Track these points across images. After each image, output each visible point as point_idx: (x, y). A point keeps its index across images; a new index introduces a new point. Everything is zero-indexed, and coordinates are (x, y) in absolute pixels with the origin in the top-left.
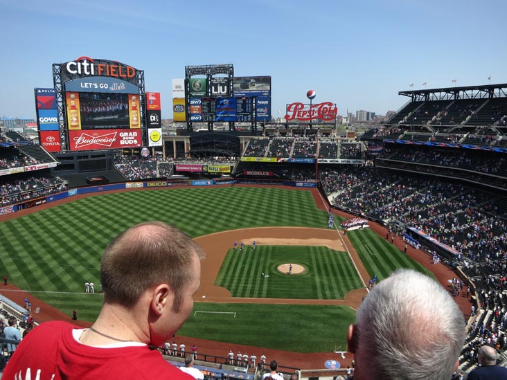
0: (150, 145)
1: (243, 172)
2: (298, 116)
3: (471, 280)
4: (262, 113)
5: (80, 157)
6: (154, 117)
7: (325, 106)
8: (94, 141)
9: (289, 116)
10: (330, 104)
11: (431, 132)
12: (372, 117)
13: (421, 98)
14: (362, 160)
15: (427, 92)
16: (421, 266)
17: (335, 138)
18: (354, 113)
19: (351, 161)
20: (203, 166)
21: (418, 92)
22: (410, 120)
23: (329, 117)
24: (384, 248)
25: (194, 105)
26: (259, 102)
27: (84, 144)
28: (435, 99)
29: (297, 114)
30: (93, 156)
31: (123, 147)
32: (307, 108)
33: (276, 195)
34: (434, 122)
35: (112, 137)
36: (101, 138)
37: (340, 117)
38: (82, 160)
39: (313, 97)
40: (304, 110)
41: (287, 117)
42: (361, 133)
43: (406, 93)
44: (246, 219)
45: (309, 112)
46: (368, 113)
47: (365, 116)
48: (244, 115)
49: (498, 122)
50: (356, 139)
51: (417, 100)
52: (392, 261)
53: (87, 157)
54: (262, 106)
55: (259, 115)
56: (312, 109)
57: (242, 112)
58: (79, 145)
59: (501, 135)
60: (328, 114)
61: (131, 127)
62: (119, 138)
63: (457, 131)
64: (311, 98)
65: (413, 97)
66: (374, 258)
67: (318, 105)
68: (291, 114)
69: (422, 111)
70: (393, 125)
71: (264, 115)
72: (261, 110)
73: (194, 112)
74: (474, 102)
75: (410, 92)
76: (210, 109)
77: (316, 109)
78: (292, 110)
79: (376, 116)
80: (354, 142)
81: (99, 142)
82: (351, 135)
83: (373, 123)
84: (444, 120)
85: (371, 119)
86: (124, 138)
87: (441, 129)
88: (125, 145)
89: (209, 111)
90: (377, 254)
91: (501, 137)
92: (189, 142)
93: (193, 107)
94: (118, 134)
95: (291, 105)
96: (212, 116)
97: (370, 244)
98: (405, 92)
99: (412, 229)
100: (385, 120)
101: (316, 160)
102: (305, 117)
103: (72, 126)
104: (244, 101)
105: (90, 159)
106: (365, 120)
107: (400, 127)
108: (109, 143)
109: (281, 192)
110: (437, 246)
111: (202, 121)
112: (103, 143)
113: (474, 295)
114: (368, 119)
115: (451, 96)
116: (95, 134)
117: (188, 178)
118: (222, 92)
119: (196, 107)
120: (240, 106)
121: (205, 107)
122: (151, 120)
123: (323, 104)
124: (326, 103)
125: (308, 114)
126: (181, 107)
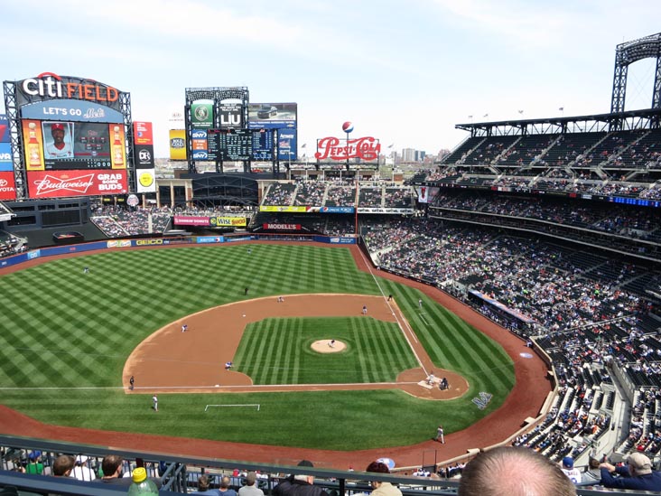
0: (139, 191)
1: (262, 225)
2: (332, 153)
3: (547, 353)
4: (285, 149)
5: (42, 207)
6: (144, 154)
7: (366, 141)
8: (62, 186)
9: (320, 154)
10: (372, 139)
11: (494, 174)
12: (422, 157)
13: (482, 133)
14: (412, 210)
15: (489, 126)
16: (487, 337)
17: (377, 183)
18: (400, 153)
19: (399, 211)
20: (210, 219)
21: (479, 126)
22: (469, 160)
23: (369, 156)
24: (442, 317)
25: (198, 138)
26: (282, 136)
27: (49, 189)
28: (498, 134)
29: (330, 151)
30: (60, 206)
31: (103, 194)
32: (343, 144)
33: (306, 254)
34: (500, 162)
35: (87, 180)
36: (72, 182)
37: (384, 157)
38: (47, 210)
39: (351, 130)
40: (338, 146)
41: (317, 155)
42: (410, 176)
43: (465, 127)
44: (269, 285)
45: (346, 148)
46: (417, 152)
47: (414, 155)
49: (572, 163)
50: (405, 184)
51: (477, 135)
52: (453, 333)
53: (53, 207)
54: (286, 141)
55: (282, 152)
56: (350, 145)
58: (41, 191)
59: (578, 177)
61: (113, 167)
62: (97, 182)
63: (526, 173)
64: (348, 132)
65: (472, 131)
66: (430, 329)
67: (356, 140)
68: (322, 151)
69: (483, 148)
70: (450, 166)
71: (289, 152)
72: (285, 146)
73: (198, 148)
74: (543, 139)
75: (468, 126)
76: (219, 144)
77: (354, 145)
78: (324, 145)
79: (426, 156)
80: (402, 187)
81: (70, 187)
82: (398, 177)
83: (423, 165)
84: (512, 159)
85: (419, 158)
86: (104, 182)
87: (508, 172)
88: (105, 191)
89: (218, 147)
90: (433, 324)
91: (576, 180)
92: (191, 187)
93: (196, 141)
94: (96, 176)
95: (323, 141)
97: (425, 313)
98: (462, 126)
99: (475, 292)
100: (437, 160)
101: (355, 209)
102: (341, 155)
103: (31, 165)
104: (263, 135)
105: (57, 209)
106: (413, 160)
107: (458, 169)
108: (83, 188)
109: (312, 250)
110: (505, 313)
111: (208, 159)
112: (75, 188)
113: (551, 370)
114: (416, 159)
115: (517, 131)
116: (64, 176)
117: (190, 233)
118: (234, 123)
119: (199, 141)
120: (258, 141)
121: (212, 141)
122: (141, 158)
123: (363, 139)
124: (366, 138)
125: (344, 151)
126: (181, 141)
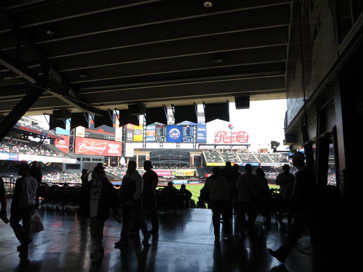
0: (126, 156)
1: (204, 175)
2: (223, 140)
4: (200, 137)
5: (84, 159)
6: (130, 134)
7: (241, 134)
8: (91, 148)
9: (217, 140)
10: (244, 133)
20: (172, 172)
23: (244, 141)
25: (150, 130)
26: (199, 129)
27: (85, 149)
29: (222, 139)
30: (93, 160)
31: (110, 155)
32: (229, 135)
35: (103, 146)
38: (86, 162)
39: (233, 128)
40: (227, 136)
41: (215, 140)
45: (231, 137)
48: (188, 138)
53: (89, 159)
54: (201, 132)
56: (232, 135)
57: (187, 136)
60: (243, 138)
61: (116, 140)
62: (108, 148)
64: (231, 128)
67: (236, 133)
68: (218, 139)
71: (202, 138)
72: (201, 135)
73: (150, 135)
76: (162, 133)
77: (235, 135)
86: (111, 148)
88: (111, 154)
89: (162, 135)
92: (149, 156)
93: (149, 131)
94: (107, 145)
95: (218, 133)
96: (163, 138)
102: (228, 140)
103: (78, 134)
104: (188, 128)
105: (91, 161)
108: (101, 151)
111: (156, 142)
116: (93, 142)
118: (172, 121)
119: (151, 131)
120: (185, 132)
121: (158, 131)
122: (128, 136)
123: (239, 132)
124: (241, 132)
125: (230, 139)
126: (139, 131)
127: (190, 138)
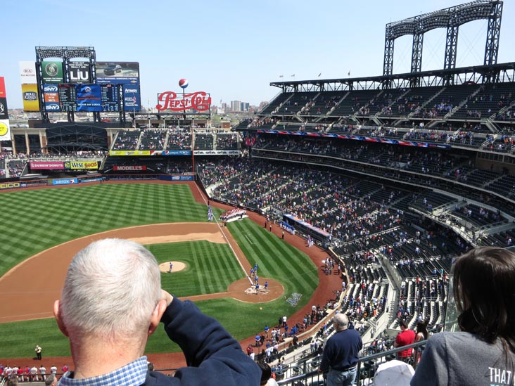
1: (112, 167)
2: (171, 105)
3: (341, 258)
4: (130, 102)
7: (199, 95)
9: (161, 106)
10: (204, 94)
11: (300, 122)
12: (247, 108)
13: (290, 89)
14: (238, 151)
15: (296, 84)
16: (298, 250)
17: (210, 129)
18: (229, 104)
19: (228, 153)
20: (64, 163)
21: (288, 84)
22: (281, 111)
23: (204, 107)
24: (263, 236)
25: (49, 92)
26: (126, 90)
28: (303, 91)
29: (169, 104)
32: (179, 98)
34: (303, 113)
37: (215, 108)
39: (186, 86)
40: (176, 99)
41: (158, 107)
42: (236, 123)
43: (277, 84)
45: (183, 101)
46: (242, 104)
47: (240, 106)
48: (111, 105)
49: (357, 113)
50: (231, 130)
51: (287, 91)
52: (272, 249)
54: (130, 95)
55: (127, 104)
56: (185, 99)
57: (108, 101)
59: (361, 124)
60: (202, 103)
63: (323, 121)
64: (184, 87)
65: (283, 88)
66: (254, 247)
67: (191, 94)
68: (163, 104)
69: (292, 101)
70: (266, 115)
71: (132, 104)
72: (130, 99)
73: (50, 101)
74: (337, 94)
75: (280, 84)
76: (69, 97)
77: (190, 99)
78: (164, 99)
79: (250, 107)
80: (230, 132)
82: (226, 125)
83: (248, 114)
84: (312, 111)
85: (245, 109)
87: (310, 119)
89: (69, 100)
90: (257, 243)
91: (360, 127)
92: (45, 135)
93: (47, 94)
95: (162, 94)
96: (71, 105)
97: (250, 234)
98: (276, 83)
99: (288, 215)
100: (259, 110)
101: (192, 152)
102: (178, 106)
104: (110, 89)
106: (240, 110)
107: (273, 117)
109: (156, 187)
110: (311, 230)
111: (60, 111)
113: (344, 272)
114: (242, 110)
115: (317, 88)
117: (46, 177)
118: (83, 78)
119: (51, 94)
120: (105, 95)
121: (63, 95)
123: (197, 94)
124: (199, 93)
125: (181, 104)
126: (33, 94)
127: (114, 105)
